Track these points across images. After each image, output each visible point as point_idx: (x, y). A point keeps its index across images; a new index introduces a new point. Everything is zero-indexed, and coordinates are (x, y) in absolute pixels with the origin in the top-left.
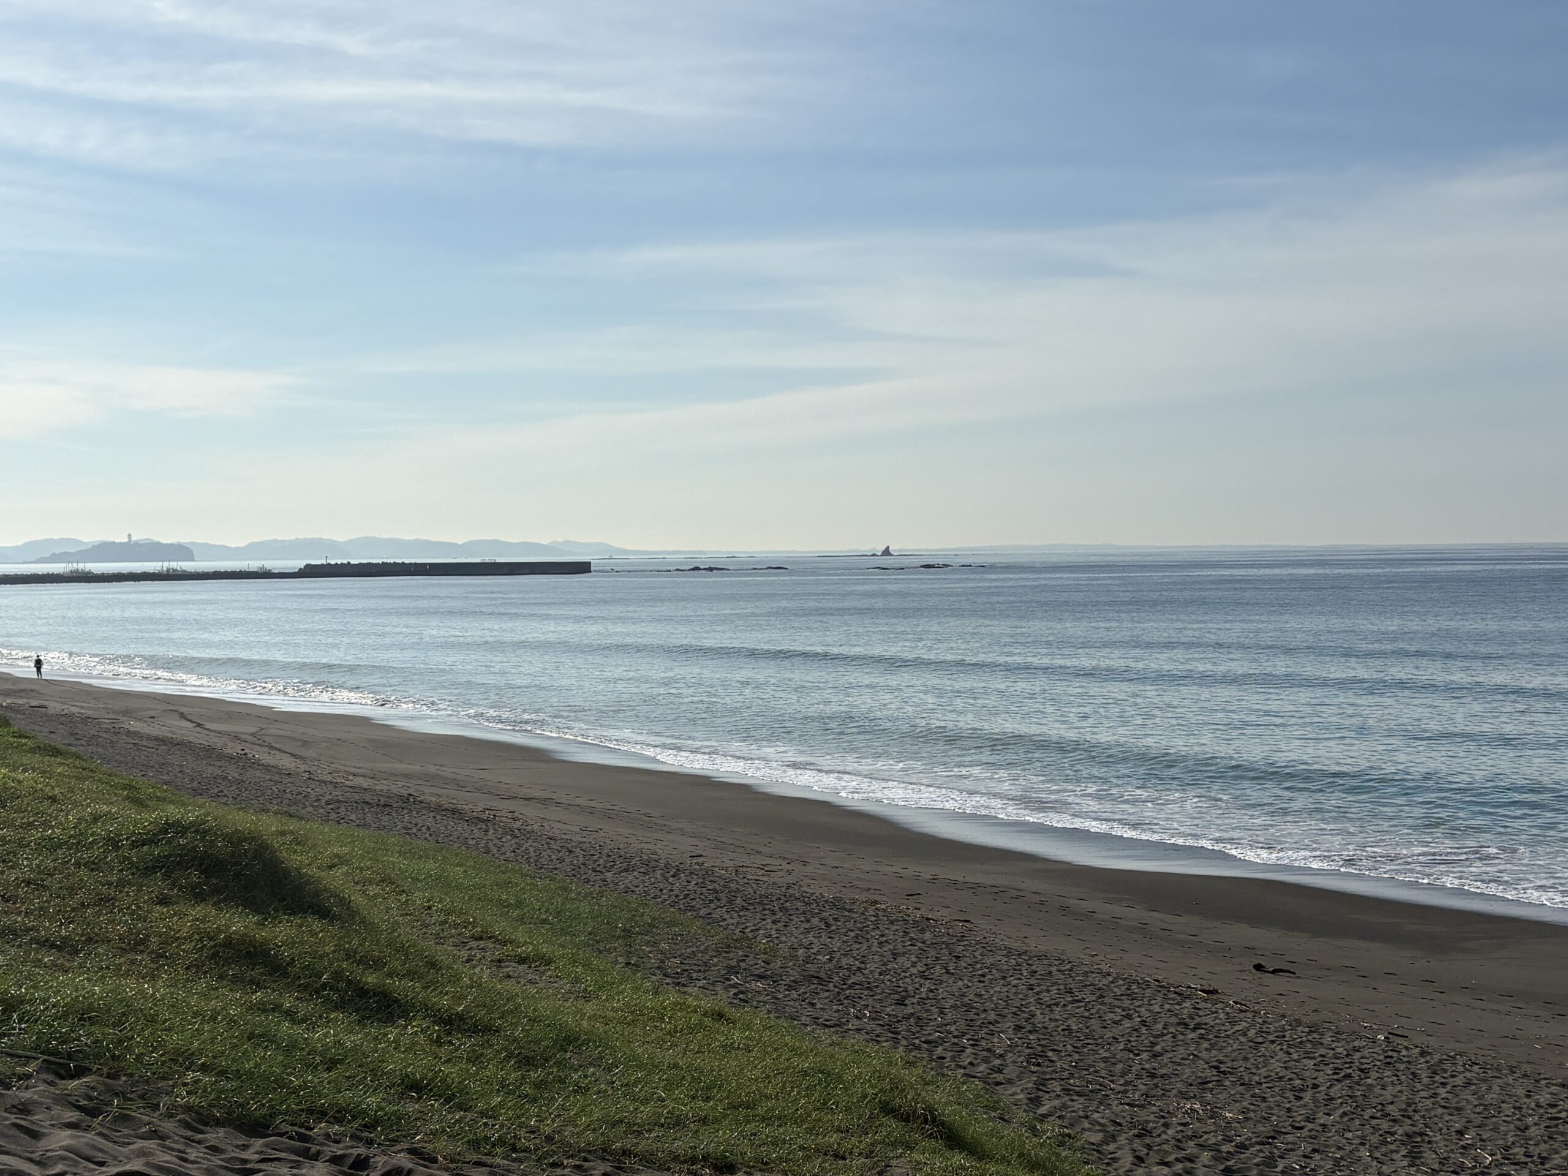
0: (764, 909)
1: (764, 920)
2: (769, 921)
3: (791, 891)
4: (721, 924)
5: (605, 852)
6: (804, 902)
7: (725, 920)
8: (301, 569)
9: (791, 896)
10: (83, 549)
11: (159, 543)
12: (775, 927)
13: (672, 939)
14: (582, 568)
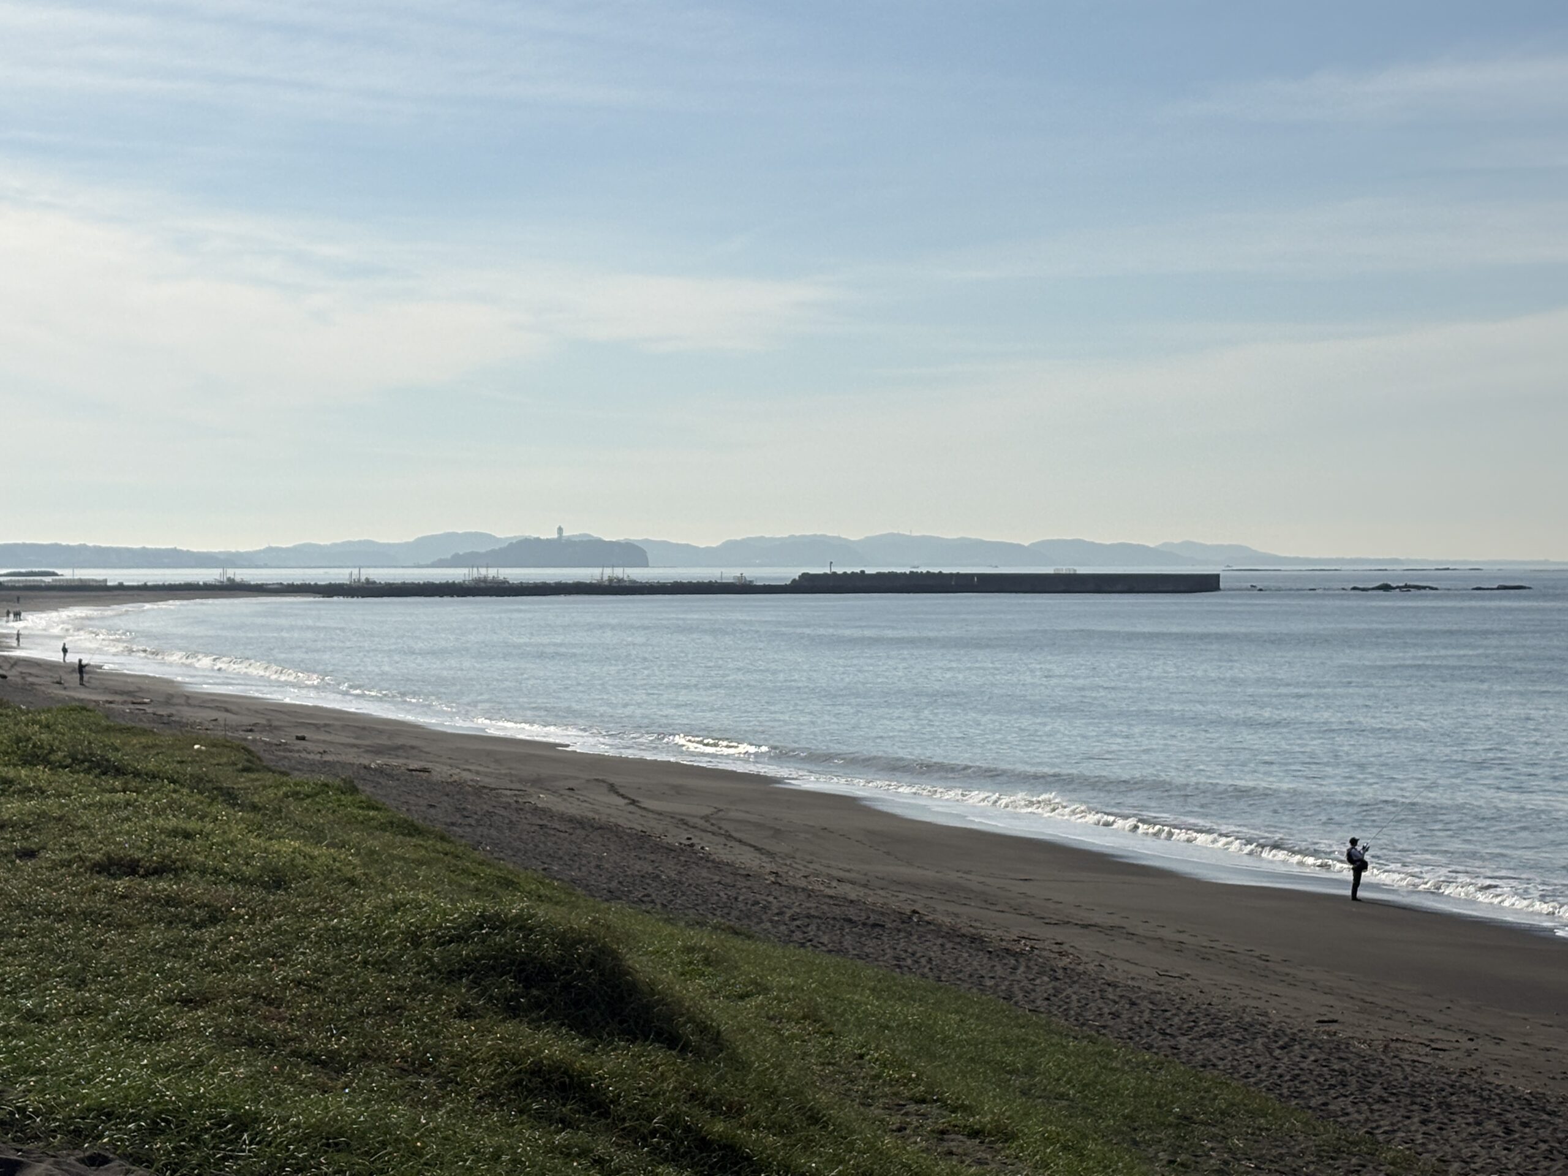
0: (1413, 1103)
1: (1408, 1118)
2: (1416, 1120)
3: (1465, 1080)
4: (1341, 1119)
5: (1187, 1008)
6: (1481, 1096)
7: (1347, 1114)
8: (794, 580)
9: (1461, 1087)
10: (497, 548)
11: (600, 542)
12: (1424, 1128)
13: (1253, 1134)
14: (1207, 584)
